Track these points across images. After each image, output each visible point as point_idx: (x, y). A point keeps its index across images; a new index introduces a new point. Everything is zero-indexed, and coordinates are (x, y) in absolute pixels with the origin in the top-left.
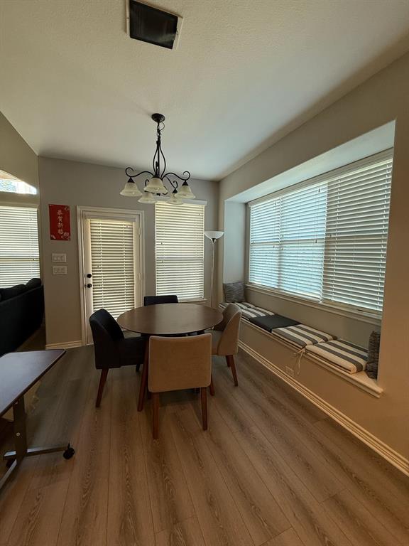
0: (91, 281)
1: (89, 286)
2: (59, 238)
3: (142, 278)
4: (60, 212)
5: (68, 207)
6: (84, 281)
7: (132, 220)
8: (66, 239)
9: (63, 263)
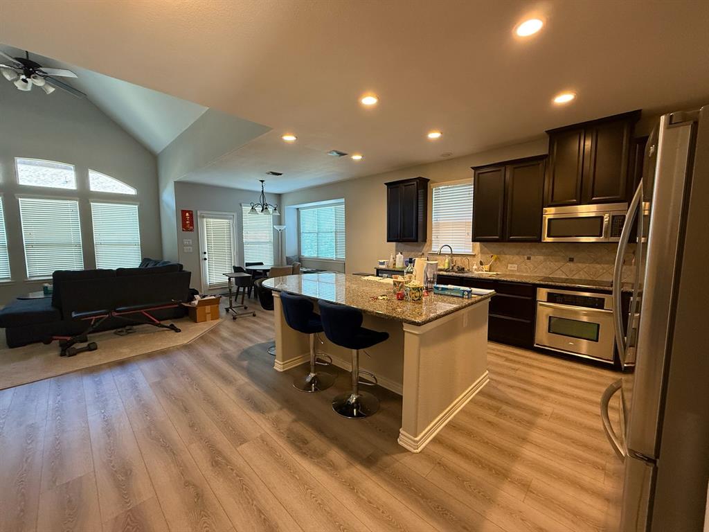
0: (206, 256)
1: (205, 259)
2: (187, 230)
3: (237, 254)
4: (187, 214)
5: (192, 211)
6: (202, 256)
7: (230, 219)
8: (191, 230)
9: (190, 245)
